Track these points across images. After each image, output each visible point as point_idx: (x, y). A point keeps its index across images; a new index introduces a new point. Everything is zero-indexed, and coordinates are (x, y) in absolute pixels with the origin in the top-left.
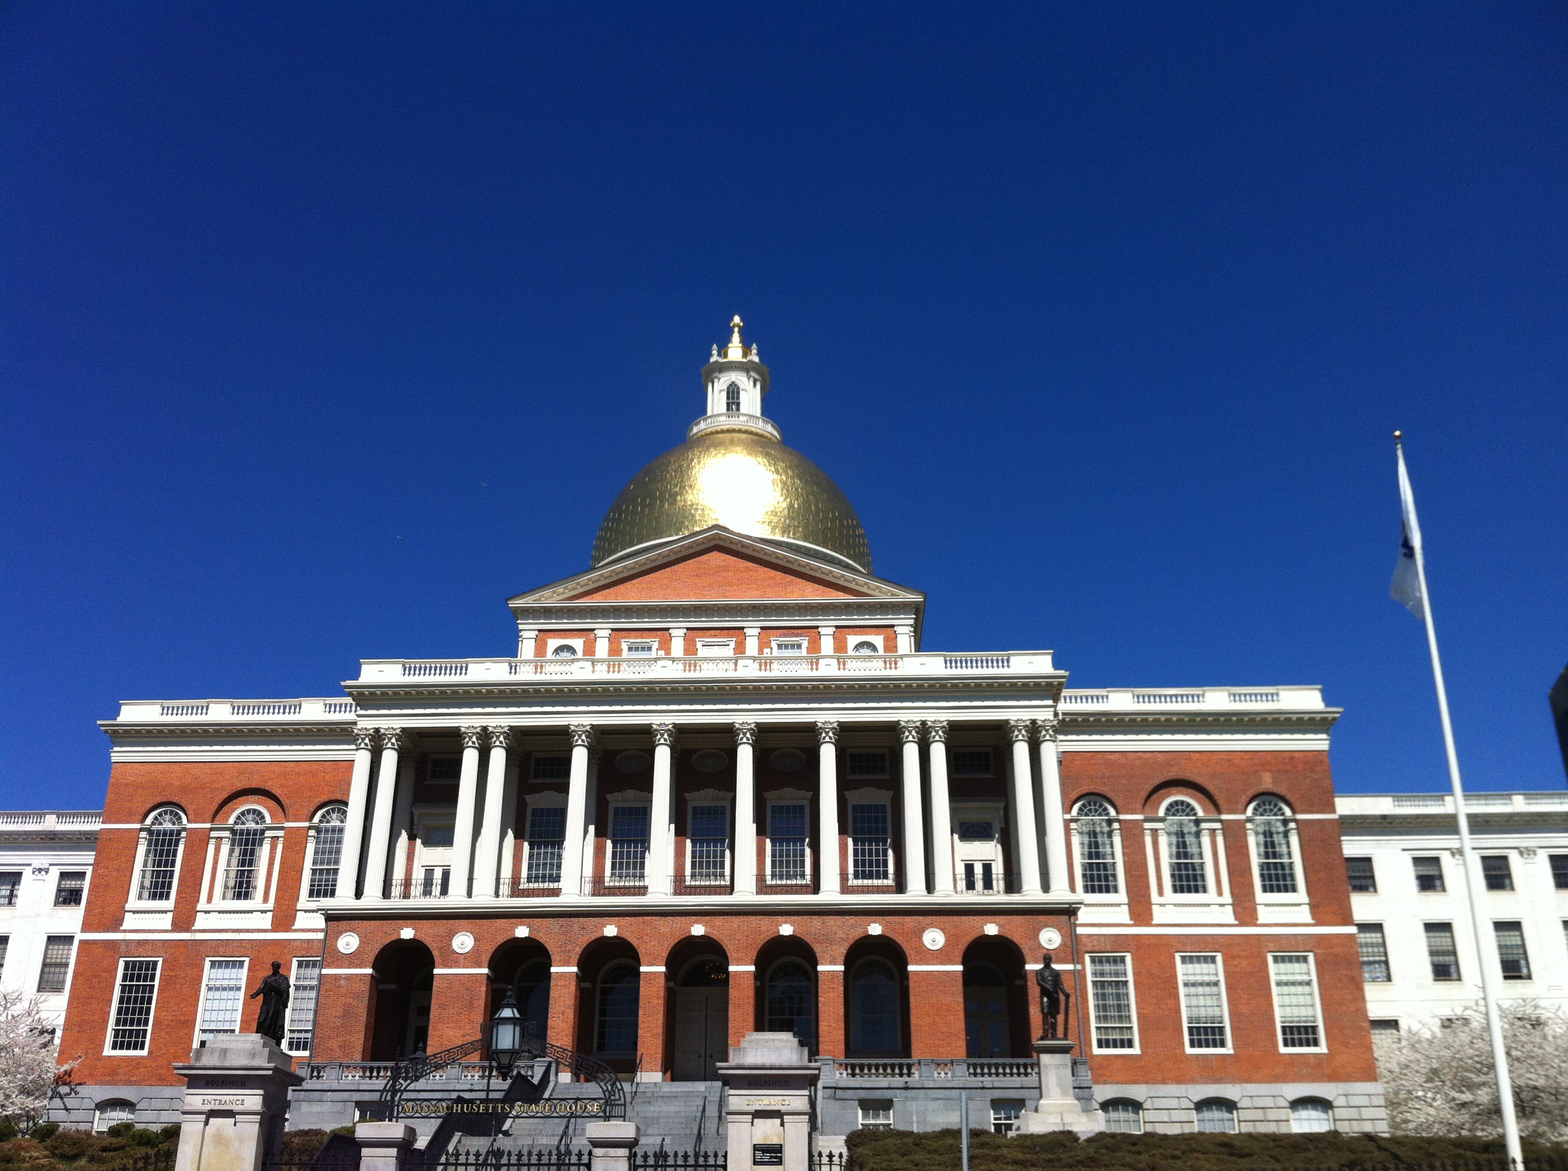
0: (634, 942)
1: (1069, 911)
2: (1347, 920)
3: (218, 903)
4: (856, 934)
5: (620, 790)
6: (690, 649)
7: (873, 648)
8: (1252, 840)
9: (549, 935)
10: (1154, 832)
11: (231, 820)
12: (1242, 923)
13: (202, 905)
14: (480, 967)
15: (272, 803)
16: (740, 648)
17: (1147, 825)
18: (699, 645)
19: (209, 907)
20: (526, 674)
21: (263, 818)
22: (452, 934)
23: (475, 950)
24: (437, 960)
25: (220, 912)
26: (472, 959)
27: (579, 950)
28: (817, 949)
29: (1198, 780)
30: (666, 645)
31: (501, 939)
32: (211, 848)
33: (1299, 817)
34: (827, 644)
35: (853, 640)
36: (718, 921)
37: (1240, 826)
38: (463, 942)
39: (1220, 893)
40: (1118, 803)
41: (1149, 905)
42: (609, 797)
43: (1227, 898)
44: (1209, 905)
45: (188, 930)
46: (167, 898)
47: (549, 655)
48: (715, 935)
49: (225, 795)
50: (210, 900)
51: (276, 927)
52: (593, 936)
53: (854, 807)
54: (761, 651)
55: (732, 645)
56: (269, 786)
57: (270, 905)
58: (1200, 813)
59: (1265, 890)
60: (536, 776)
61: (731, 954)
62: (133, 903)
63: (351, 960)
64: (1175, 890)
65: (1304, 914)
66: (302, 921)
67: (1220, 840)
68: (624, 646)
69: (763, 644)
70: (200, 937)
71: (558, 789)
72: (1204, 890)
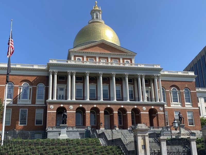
0: (99, 108)
1: (164, 105)
2: (197, 107)
3: (21, 99)
4: (133, 107)
5: (91, 83)
6: (99, 60)
7: (128, 62)
8: (184, 94)
9: (85, 106)
10: (171, 93)
11: (22, 85)
12: (183, 107)
15: (29, 82)
16: (108, 61)
18: (101, 60)
19: (19, 100)
21: (28, 85)
22: (69, 106)
23: (73, 108)
24: (67, 110)
25: (21, 101)
26: (73, 110)
27: (90, 109)
28: (127, 109)
29: (177, 85)
30: (95, 59)
31: (77, 107)
32: (19, 90)
33: (191, 91)
34: (121, 61)
35: (125, 61)
36: (112, 105)
37: (183, 92)
38: (71, 107)
39: (180, 103)
40: (166, 88)
41: (170, 104)
44: (178, 104)
45: (16, 104)
46: (11, 98)
47: (76, 60)
48: (111, 107)
49: (21, 81)
50: (19, 99)
51: (32, 104)
52: (92, 107)
54: (111, 62)
55: (106, 60)
56: (29, 79)
57: (31, 100)
58: (177, 90)
59: (186, 102)
60: (77, 80)
61: (114, 110)
63: (53, 110)
64: (173, 102)
65: (191, 106)
66: (37, 103)
67: (180, 94)
68: (89, 59)
69: (111, 60)
70: (18, 105)
71: (81, 82)
72: (178, 102)
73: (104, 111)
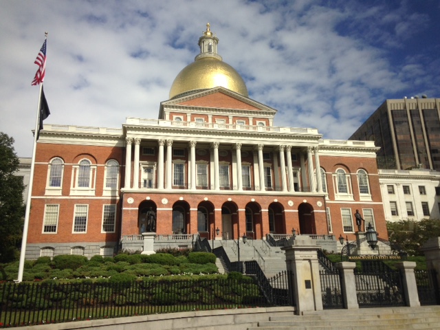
0: (212, 202)
1: (324, 197)
2: (381, 201)
3: (77, 188)
4: (271, 201)
5: (199, 160)
6: (214, 121)
7: (263, 125)
8: (358, 180)
9: (188, 199)
10: (335, 177)
11: (79, 163)
12: (356, 201)
13: (72, 188)
14: (170, 208)
15: (92, 158)
16: (228, 122)
17: (333, 175)
18: (216, 120)
19: (74, 189)
21: (89, 163)
22: (161, 198)
23: (168, 203)
24: (157, 206)
25: (77, 190)
26: (167, 206)
27: (197, 204)
28: (262, 206)
29: (345, 164)
30: (207, 119)
31: (176, 201)
32: (73, 171)
33: (369, 174)
34: (251, 122)
35: (258, 122)
36: (235, 197)
37: (355, 175)
38: (165, 201)
39: (350, 193)
40: (326, 169)
41: (334, 195)
42: (196, 162)
43: (352, 194)
44: (348, 196)
45: (68, 195)
46: (59, 186)
47: (174, 120)
48: (234, 201)
49: (76, 155)
50: (74, 187)
51: (97, 195)
52: (201, 200)
54: (233, 123)
55: (225, 121)
56: (90, 153)
57: (94, 189)
58: (345, 172)
59: (361, 192)
61: (239, 206)
62: (48, 187)
63: (132, 205)
64: (339, 192)
65: (370, 200)
66: (105, 193)
67: (350, 179)
68: (195, 119)
69: (234, 121)
70: (72, 198)
71: (182, 159)
72: (347, 192)
73: (222, 208)
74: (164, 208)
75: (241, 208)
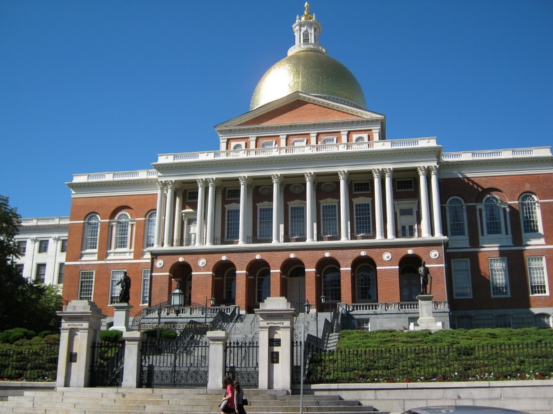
0: (268, 261)
4: (356, 256)
5: (261, 202)
6: (288, 143)
7: (363, 139)
8: (521, 211)
9: (234, 259)
10: (480, 210)
11: (116, 219)
12: (516, 246)
13: (108, 250)
14: (209, 271)
15: (130, 211)
16: (308, 142)
17: (478, 207)
18: (292, 141)
19: (111, 251)
20: (223, 157)
21: (128, 217)
22: (198, 260)
23: (207, 265)
24: (193, 269)
25: (115, 253)
26: (205, 268)
27: (246, 264)
28: (341, 262)
29: (500, 188)
30: (278, 143)
31: (217, 261)
32: (110, 229)
33: (540, 201)
34: (344, 139)
35: (355, 136)
36: (301, 252)
37: (516, 204)
38: (202, 262)
39: (507, 234)
40: (466, 199)
41: (478, 239)
42: (258, 205)
43: (510, 235)
44: (502, 239)
45: (103, 260)
46: (95, 248)
47: (231, 149)
48: (299, 257)
49: (114, 209)
50: (111, 249)
51: (135, 258)
52: (252, 259)
53: (356, 205)
54: (317, 143)
55: (305, 141)
56: (129, 205)
57: (133, 250)
58: (500, 201)
59: (525, 232)
60: (229, 197)
61: (306, 264)
63: (161, 270)
64: (488, 233)
65: (543, 242)
67: (508, 212)
68: (262, 144)
69: (318, 140)
70: (108, 262)
71: (237, 202)
72: (500, 233)
73: (282, 269)
74: (202, 271)
75: (309, 268)
